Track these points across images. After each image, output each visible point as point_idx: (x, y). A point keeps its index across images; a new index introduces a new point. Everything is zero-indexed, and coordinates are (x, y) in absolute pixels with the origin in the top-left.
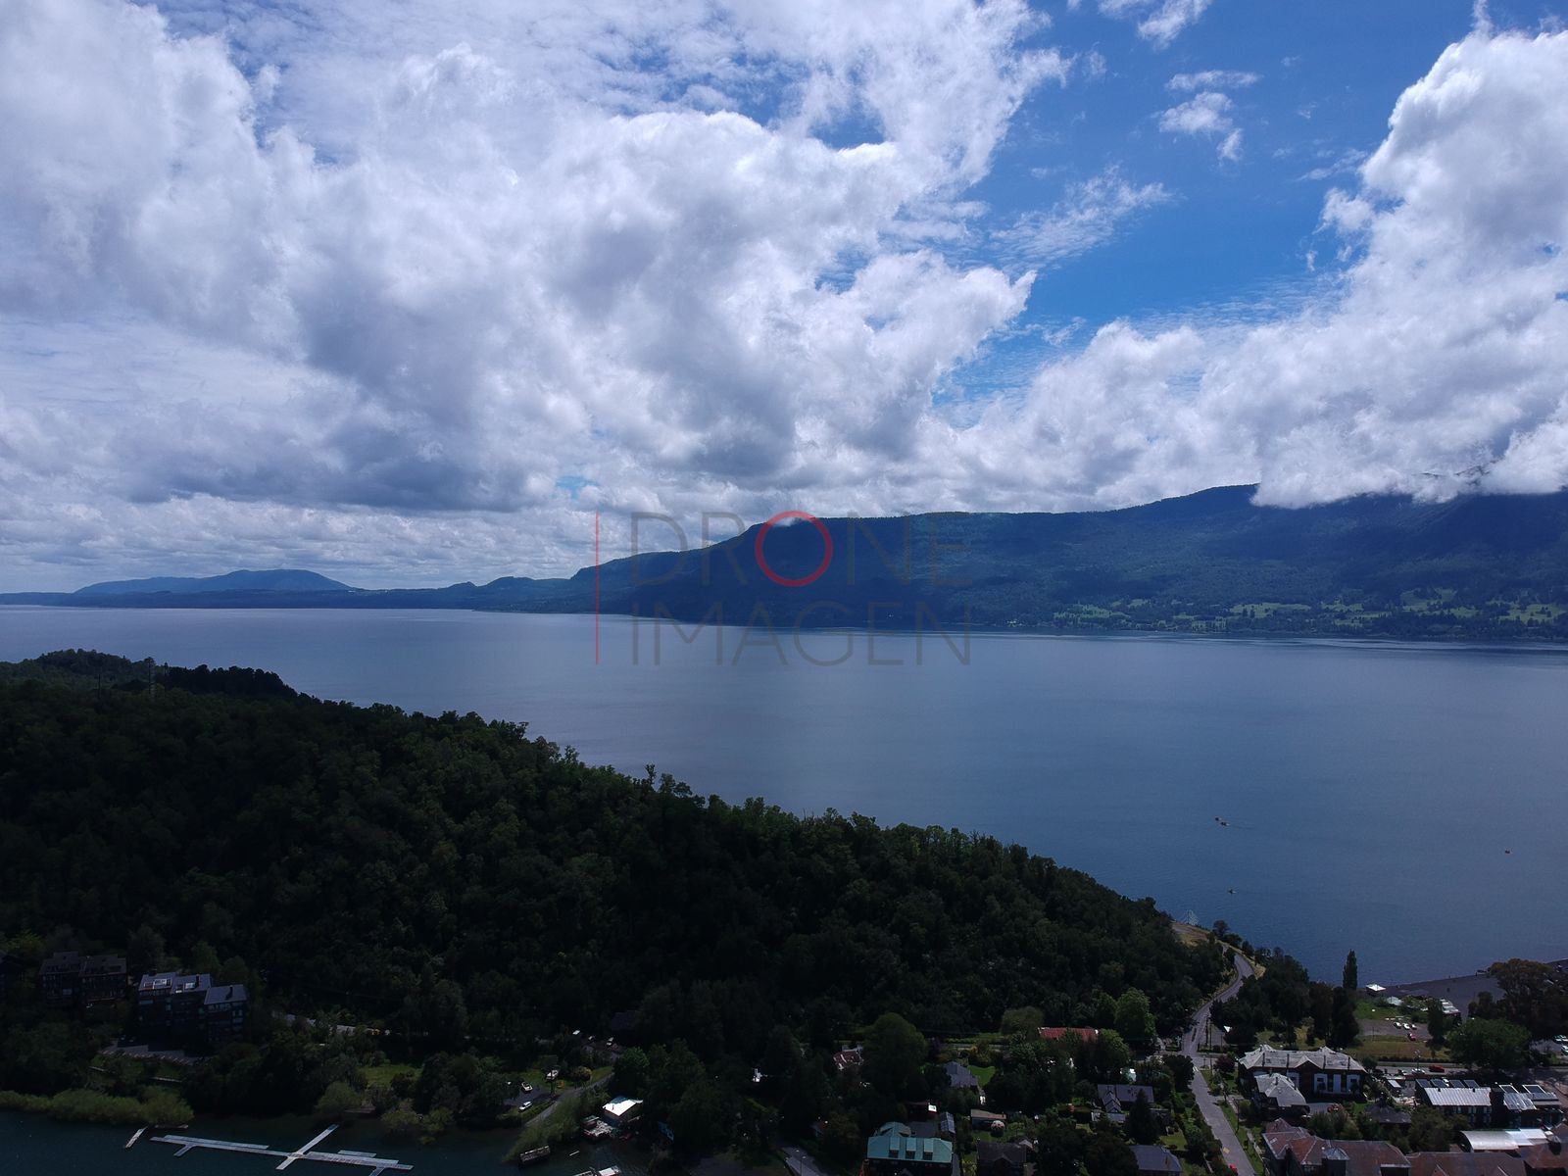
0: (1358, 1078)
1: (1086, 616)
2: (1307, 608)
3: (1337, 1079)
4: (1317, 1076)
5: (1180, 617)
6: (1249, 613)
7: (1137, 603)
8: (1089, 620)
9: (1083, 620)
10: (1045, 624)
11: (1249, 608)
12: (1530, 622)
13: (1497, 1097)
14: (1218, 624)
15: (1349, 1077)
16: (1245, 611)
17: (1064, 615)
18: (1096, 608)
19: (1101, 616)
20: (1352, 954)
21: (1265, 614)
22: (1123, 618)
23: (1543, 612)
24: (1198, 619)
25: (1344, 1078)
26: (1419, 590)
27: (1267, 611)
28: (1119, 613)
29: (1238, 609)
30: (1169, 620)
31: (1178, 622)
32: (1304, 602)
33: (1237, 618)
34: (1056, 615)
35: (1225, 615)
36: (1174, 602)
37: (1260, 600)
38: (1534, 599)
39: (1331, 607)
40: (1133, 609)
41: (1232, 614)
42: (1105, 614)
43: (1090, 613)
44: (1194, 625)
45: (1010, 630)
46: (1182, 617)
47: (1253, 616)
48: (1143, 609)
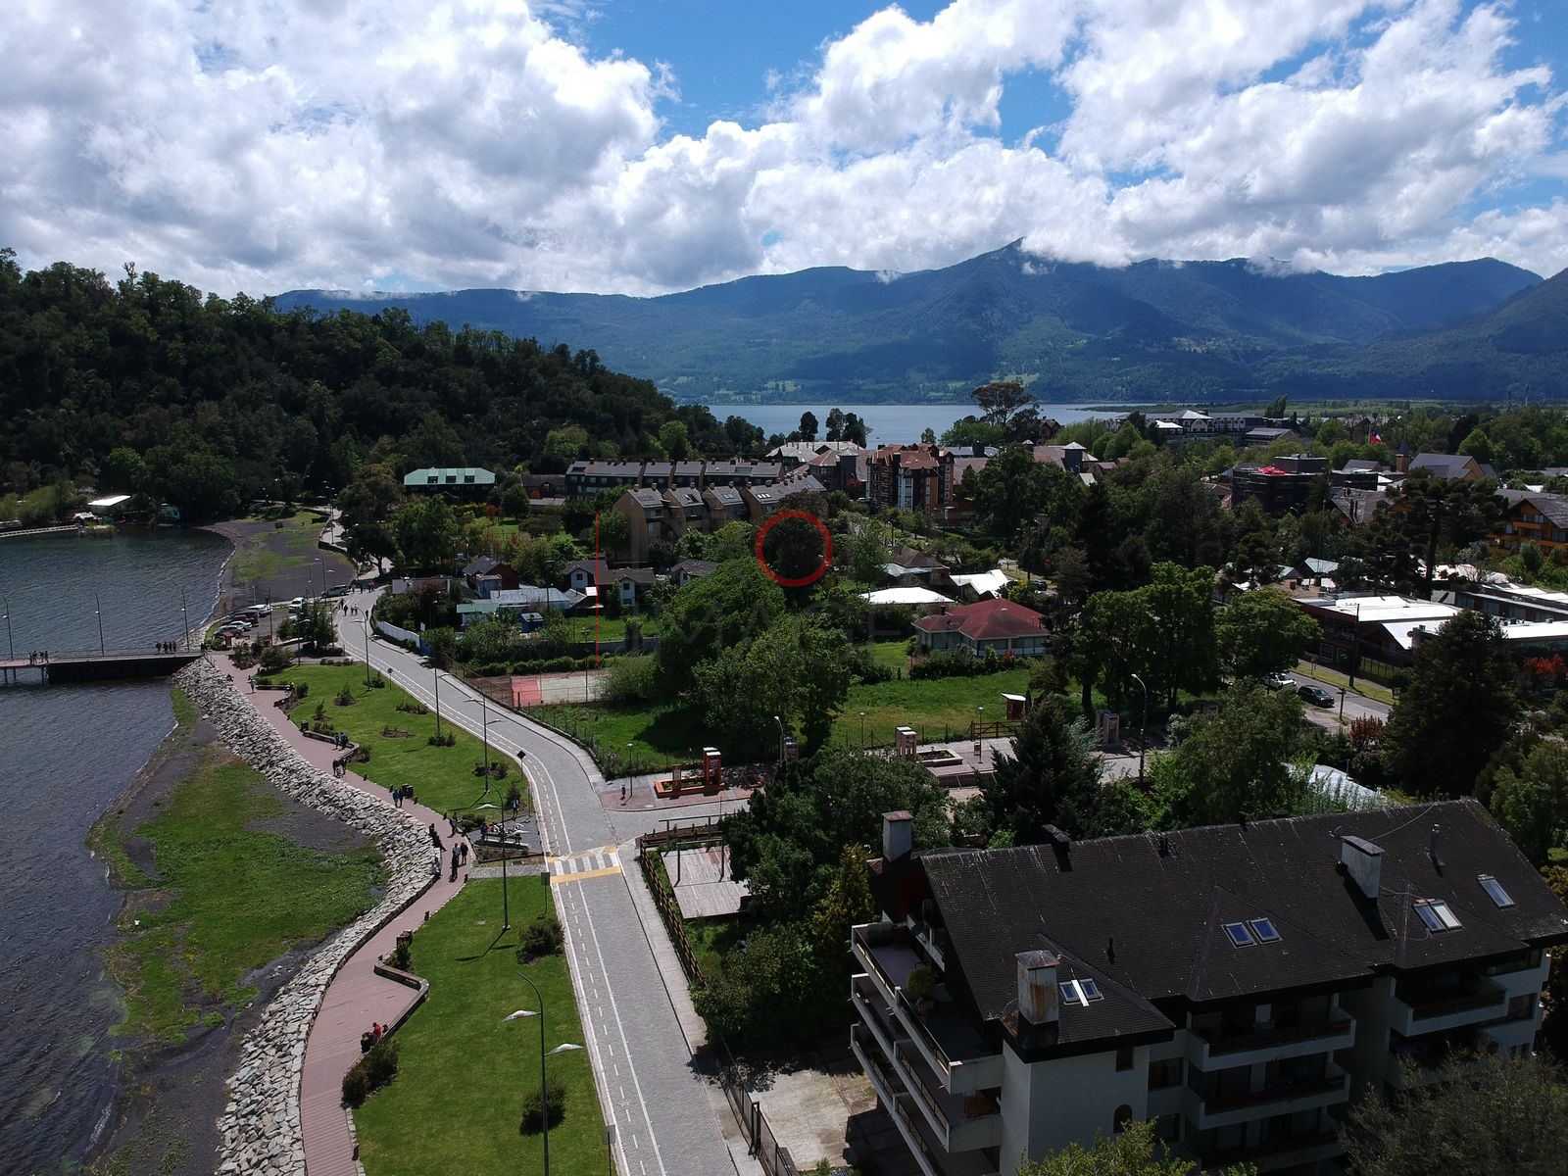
2: (829, 382)
5: (720, 392)
6: (781, 388)
7: (682, 380)
11: (781, 383)
13: (979, 451)
14: (754, 397)
16: (777, 387)
21: (794, 388)
24: (737, 394)
26: (921, 366)
27: (795, 386)
29: (771, 384)
30: (711, 394)
31: (718, 396)
33: (771, 392)
35: (760, 389)
36: (716, 379)
37: (791, 378)
38: (1010, 371)
41: (766, 389)
44: (733, 398)
46: (723, 391)
47: (784, 390)
48: (687, 385)
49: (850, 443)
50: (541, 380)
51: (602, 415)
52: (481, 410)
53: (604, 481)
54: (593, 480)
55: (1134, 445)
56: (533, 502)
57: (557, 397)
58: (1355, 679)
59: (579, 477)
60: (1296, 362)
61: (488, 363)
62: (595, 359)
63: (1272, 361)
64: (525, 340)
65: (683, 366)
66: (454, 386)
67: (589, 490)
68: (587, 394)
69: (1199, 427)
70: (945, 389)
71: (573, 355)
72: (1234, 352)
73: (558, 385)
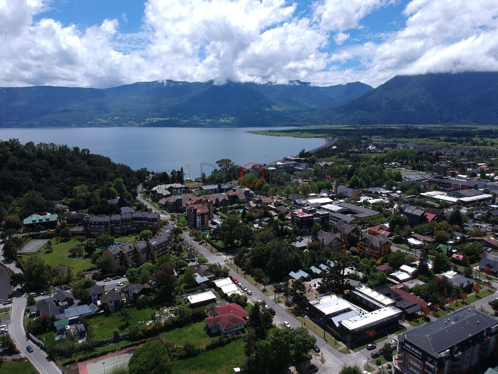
0: (184, 189)
1: (99, 122)
3: (179, 190)
4: (173, 190)
5: (130, 122)
7: (116, 118)
8: (100, 124)
9: (98, 124)
10: (85, 125)
11: (151, 119)
12: (225, 122)
13: (219, 186)
14: (142, 124)
15: (182, 189)
16: (150, 120)
17: (92, 122)
18: (103, 120)
19: (104, 122)
20: (182, 168)
22: (112, 123)
23: (228, 120)
25: (181, 190)
27: (156, 120)
28: (110, 121)
29: (148, 119)
30: (127, 123)
31: (130, 124)
32: (167, 117)
33: (148, 122)
34: (89, 122)
35: (144, 121)
36: (128, 117)
37: (155, 117)
39: (175, 119)
40: (115, 120)
41: (146, 121)
42: (106, 122)
43: (100, 121)
44: (135, 124)
45: (73, 127)
46: (131, 122)
47: (152, 121)
48: (118, 120)
49: (179, 184)
50: (70, 163)
51: (93, 175)
52: (48, 176)
53: (97, 223)
54: (93, 223)
55: (264, 185)
56: (71, 230)
57: (76, 169)
58: (326, 332)
59: (88, 221)
60: (307, 114)
61: (49, 159)
62: (89, 152)
63: (300, 114)
64: (63, 146)
65: (116, 113)
66: (38, 169)
67: (92, 226)
68: (87, 167)
69: (281, 167)
70: (206, 122)
71: (81, 150)
72: (290, 111)
73: (76, 165)
